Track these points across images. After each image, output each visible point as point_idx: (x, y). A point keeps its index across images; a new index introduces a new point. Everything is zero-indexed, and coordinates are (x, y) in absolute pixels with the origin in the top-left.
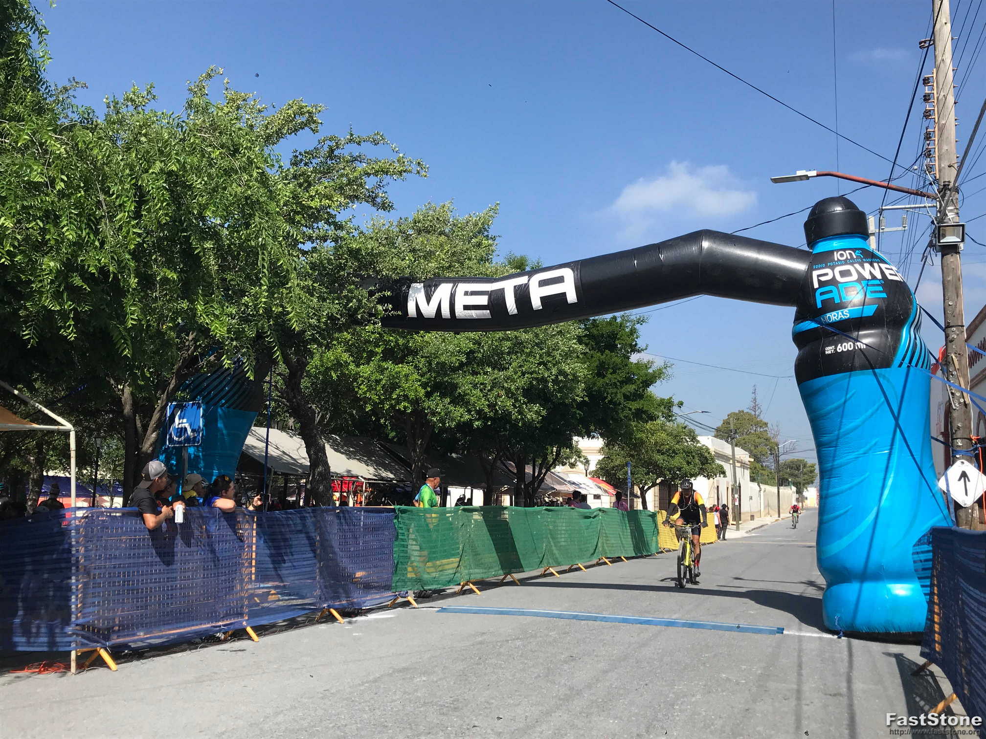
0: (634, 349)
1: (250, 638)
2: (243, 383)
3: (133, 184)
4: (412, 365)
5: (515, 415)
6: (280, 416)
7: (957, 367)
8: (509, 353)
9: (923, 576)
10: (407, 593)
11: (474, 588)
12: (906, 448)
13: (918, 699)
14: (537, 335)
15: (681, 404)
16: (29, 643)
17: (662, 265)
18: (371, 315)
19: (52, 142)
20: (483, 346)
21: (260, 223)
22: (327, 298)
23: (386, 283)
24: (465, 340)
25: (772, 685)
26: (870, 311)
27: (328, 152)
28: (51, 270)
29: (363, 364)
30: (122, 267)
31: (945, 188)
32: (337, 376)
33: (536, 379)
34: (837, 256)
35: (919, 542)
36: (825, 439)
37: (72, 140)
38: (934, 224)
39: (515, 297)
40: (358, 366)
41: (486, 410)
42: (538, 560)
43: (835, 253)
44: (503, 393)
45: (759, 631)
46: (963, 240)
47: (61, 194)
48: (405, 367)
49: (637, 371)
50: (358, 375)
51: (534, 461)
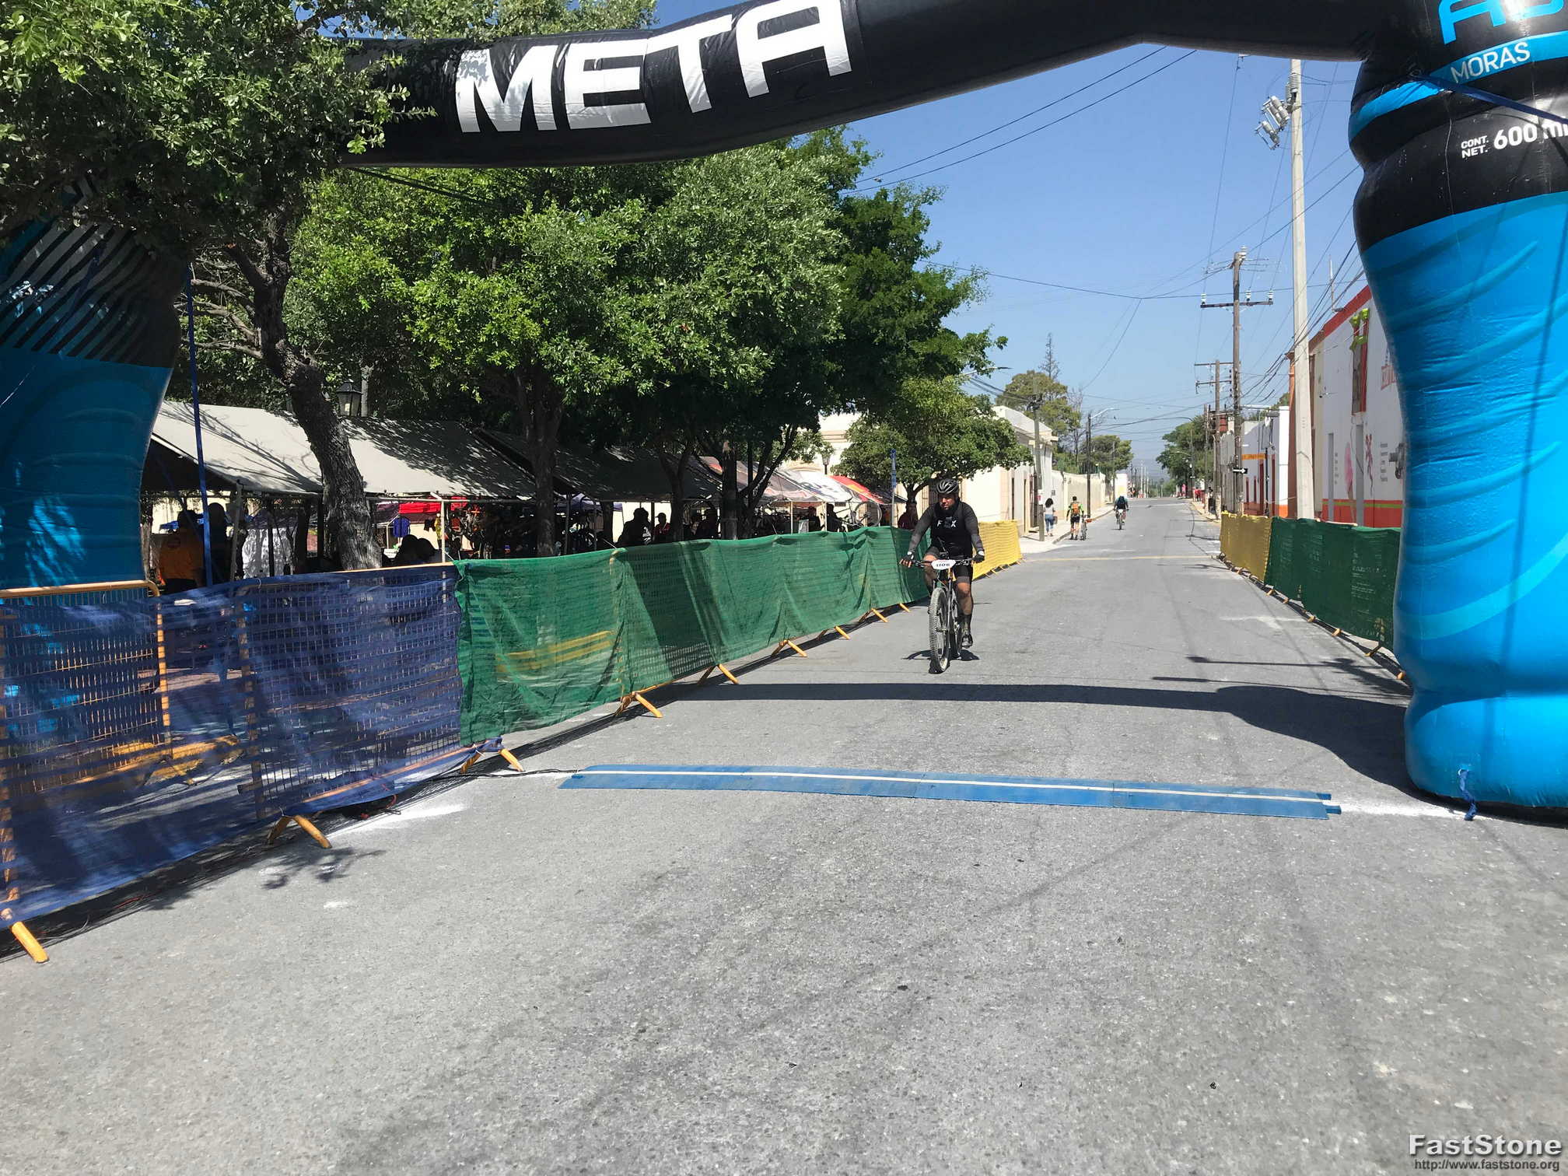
0: (918, 249)
1: (23, 950)
4: (511, 278)
5: (715, 369)
8: (699, 250)
10: (499, 741)
11: (646, 703)
15: (1002, 342)
20: (648, 237)
29: (421, 278)
32: (372, 304)
33: (751, 297)
36: (1440, 367)
39: (703, 64)
40: (410, 282)
41: (659, 359)
42: (768, 631)
44: (690, 325)
48: (499, 281)
49: (925, 287)
50: (412, 301)
51: (750, 452)
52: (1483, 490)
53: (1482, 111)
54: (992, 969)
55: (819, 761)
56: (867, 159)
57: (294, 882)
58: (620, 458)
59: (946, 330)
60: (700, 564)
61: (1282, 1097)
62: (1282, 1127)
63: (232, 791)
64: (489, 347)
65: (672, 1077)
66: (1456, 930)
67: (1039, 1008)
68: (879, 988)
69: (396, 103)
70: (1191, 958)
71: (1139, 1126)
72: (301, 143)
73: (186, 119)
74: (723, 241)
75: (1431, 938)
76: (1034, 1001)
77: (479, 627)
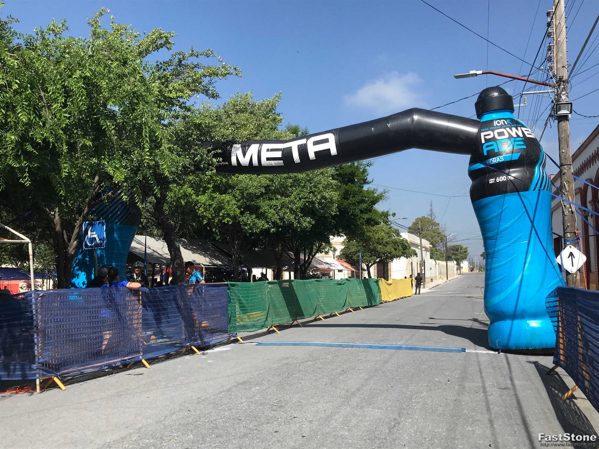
0: (365, 182)
1: (144, 366)
2: (129, 209)
3: (62, 86)
4: (231, 195)
5: (296, 224)
6: (150, 228)
7: (567, 189)
8: (291, 187)
9: (552, 315)
10: (237, 334)
11: (275, 329)
12: (538, 239)
13: (553, 389)
14: (308, 175)
15: (394, 215)
16: (9, 375)
17: (389, 130)
18: (209, 165)
19: (8, 58)
20: (275, 182)
21: (143, 109)
22: (182, 154)
23: (217, 145)
24: (263, 179)
25: (467, 385)
26: (516, 156)
27: (178, 62)
28: (12, 141)
29: (201, 195)
30: (58, 139)
31: (560, 80)
32: (185, 203)
33: (308, 202)
34: (495, 123)
35: (549, 296)
36: (489, 235)
37: (21, 57)
38: (553, 103)
39: (299, 152)
40: (197, 196)
41: (278, 222)
42: (313, 311)
43: (495, 121)
44: (288, 211)
45: (451, 351)
46: (571, 113)
47: (16, 92)
48: (227, 196)
50: (198, 202)
51: (305, 251)
52: (500, 267)
53: (494, 172)
59: (375, 210)
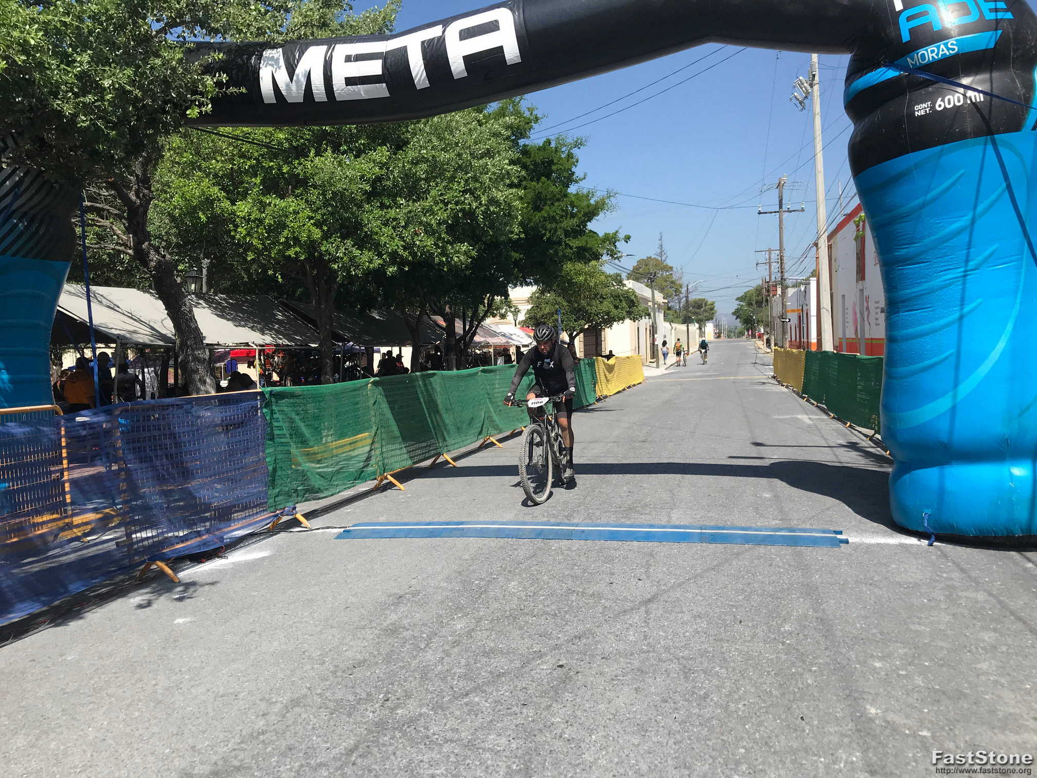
0: (571, 178)
4: (302, 199)
5: (438, 258)
8: (427, 180)
10: (294, 508)
11: (394, 481)
14: (459, 155)
15: (627, 239)
20: (392, 171)
24: (368, 163)
29: (241, 200)
32: (208, 218)
33: (461, 210)
36: (905, 251)
39: (425, 59)
40: (233, 203)
41: (401, 252)
42: (477, 432)
44: (421, 229)
48: (293, 202)
49: (577, 203)
50: (235, 215)
51: (464, 314)
52: (934, 331)
53: (928, 86)
54: (620, 652)
55: (509, 516)
56: (537, 119)
57: (155, 606)
58: (377, 317)
59: (591, 231)
60: (429, 387)
61: (807, 731)
62: (807, 750)
63: (112, 546)
64: (287, 246)
65: (406, 730)
66: (920, 618)
67: (650, 677)
68: (544, 667)
69: (219, 84)
70: (749, 642)
71: (714, 754)
72: (156, 111)
73: (76, 95)
74: (441, 174)
75: (905, 624)
76: (647, 673)
77: (280, 432)
